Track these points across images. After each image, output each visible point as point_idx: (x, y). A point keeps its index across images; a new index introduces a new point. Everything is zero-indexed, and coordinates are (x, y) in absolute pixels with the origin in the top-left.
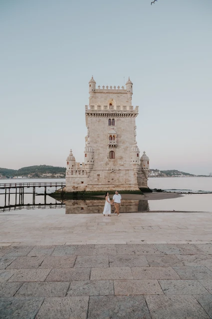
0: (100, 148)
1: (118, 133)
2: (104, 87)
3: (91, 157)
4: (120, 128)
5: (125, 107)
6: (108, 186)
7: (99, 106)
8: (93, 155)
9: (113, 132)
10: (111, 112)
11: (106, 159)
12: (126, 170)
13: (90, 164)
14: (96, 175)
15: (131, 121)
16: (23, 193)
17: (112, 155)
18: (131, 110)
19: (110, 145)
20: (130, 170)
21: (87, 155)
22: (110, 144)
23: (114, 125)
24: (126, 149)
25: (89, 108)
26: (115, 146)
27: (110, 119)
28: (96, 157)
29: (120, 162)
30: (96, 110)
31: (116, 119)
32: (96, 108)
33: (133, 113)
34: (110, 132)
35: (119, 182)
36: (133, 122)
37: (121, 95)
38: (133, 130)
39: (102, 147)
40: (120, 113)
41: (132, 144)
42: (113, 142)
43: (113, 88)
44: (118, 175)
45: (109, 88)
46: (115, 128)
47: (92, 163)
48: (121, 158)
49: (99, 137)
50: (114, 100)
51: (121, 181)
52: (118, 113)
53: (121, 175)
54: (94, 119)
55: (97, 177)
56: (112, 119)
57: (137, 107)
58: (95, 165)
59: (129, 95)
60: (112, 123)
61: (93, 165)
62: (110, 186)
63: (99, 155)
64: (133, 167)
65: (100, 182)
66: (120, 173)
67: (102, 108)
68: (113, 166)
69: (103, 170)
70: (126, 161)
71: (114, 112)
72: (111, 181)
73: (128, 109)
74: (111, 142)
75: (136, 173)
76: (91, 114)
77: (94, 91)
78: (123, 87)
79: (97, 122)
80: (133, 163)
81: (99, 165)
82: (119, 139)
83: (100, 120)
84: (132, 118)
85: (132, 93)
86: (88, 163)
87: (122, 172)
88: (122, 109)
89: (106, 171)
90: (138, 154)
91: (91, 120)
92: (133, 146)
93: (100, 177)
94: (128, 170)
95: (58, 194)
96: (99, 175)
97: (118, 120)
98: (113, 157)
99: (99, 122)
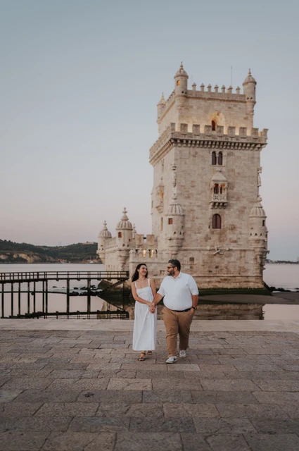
0: (195, 208)
1: (230, 181)
2: (203, 86)
3: (180, 225)
4: (233, 170)
5: (243, 129)
6: (208, 280)
7: (196, 126)
8: (183, 222)
9: (220, 178)
10: (219, 139)
11: (207, 230)
12: (241, 251)
13: (178, 239)
14: (187, 259)
15: (253, 158)
16: (47, 292)
17: (216, 221)
18: (254, 136)
19: (215, 203)
20: (250, 250)
21: (174, 221)
22: (216, 201)
23: (221, 163)
24: (242, 211)
25: (177, 129)
26: (223, 205)
27: (214, 153)
28: (188, 225)
29: (230, 235)
30: (190, 134)
31: (225, 152)
32: (190, 130)
33: (257, 142)
34: (214, 178)
35: (228, 272)
36: (256, 160)
37: (235, 106)
38: (256, 175)
39: (198, 206)
40: (234, 140)
41: (253, 202)
42: (222, 198)
43: (220, 91)
44: (226, 259)
45: (213, 90)
46: (224, 170)
47: (181, 237)
48: (233, 228)
49: (193, 186)
50: (221, 114)
51: (232, 270)
52: (230, 140)
53: (233, 259)
54: (186, 150)
55: (189, 263)
56: (217, 151)
57: (266, 130)
58: (186, 238)
59: (249, 105)
60: (217, 160)
61: (183, 239)
62: (213, 279)
63: (193, 221)
64: (254, 245)
65: (196, 272)
66: (229, 256)
67: (202, 130)
68: (218, 243)
69: (200, 250)
70: (241, 234)
71: (223, 139)
72: (214, 270)
73: (249, 133)
74: (216, 198)
75: (258, 257)
76: (182, 141)
77: (186, 95)
78: (238, 89)
79: (192, 158)
80: (253, 237)
81: (194, 241)
82: (230, 191)
83: (196, 153)
84: (256, 152)
85: (255, 103)
86: (176, 236)
87: (234, 254)
88: (237, 133)
89: (206, 253)
90: (264, 221)
91: (180, 152)
92: (255, 205)
93: (195, 262)
94: (245, 251)
95: (116, 293)
96: (192, 259)
97: (228, 155)
98: (218, 226)
99: (194, 156)
